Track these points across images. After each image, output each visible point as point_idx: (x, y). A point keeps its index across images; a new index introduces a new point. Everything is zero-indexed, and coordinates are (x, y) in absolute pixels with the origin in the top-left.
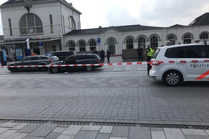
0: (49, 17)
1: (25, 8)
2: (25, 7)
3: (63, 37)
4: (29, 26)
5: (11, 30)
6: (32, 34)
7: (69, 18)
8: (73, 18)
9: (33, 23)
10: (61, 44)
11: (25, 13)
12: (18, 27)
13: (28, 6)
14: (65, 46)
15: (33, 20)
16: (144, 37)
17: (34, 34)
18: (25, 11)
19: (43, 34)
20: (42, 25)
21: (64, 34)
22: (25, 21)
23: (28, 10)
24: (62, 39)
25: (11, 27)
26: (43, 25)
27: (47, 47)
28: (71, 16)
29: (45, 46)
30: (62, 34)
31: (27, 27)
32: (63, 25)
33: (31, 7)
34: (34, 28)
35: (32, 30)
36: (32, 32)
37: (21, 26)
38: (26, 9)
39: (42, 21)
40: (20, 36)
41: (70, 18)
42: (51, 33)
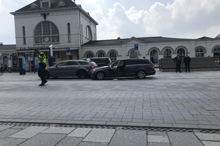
0: (67, 26)
1: (41, 15)
2: (42, 15)
3: (81, 47)
4: (44, 34)
5: (24, 38)
6: (47, 43)
7: (86, 28)
9: (49, 31)
10: (78, 55)
11: (41, 21)
12: (32, 35)
13: (44, 14)
15: (49, 28)
17: (50, 43)
18: (42, 19)
19: (59, 44)
20: (58, 33)
21: (82, 44)
22: (41, 29)
23: (45, 18)
24: (80, 49)
25: (24, 35)
26: (60, 34)
27: (63, 58)
28: (88, 26)
29: (62, 56)
30: (80, 44)
31: (42, 36)
32: (81, 34)
33: (48, 14)
34: (49, 37)
35: (47, 39)
36: (47, 41)
37: (35, 35)
38: (42, 17)
39: (59, 29)
40: (34, 45)
42: (68, 42)
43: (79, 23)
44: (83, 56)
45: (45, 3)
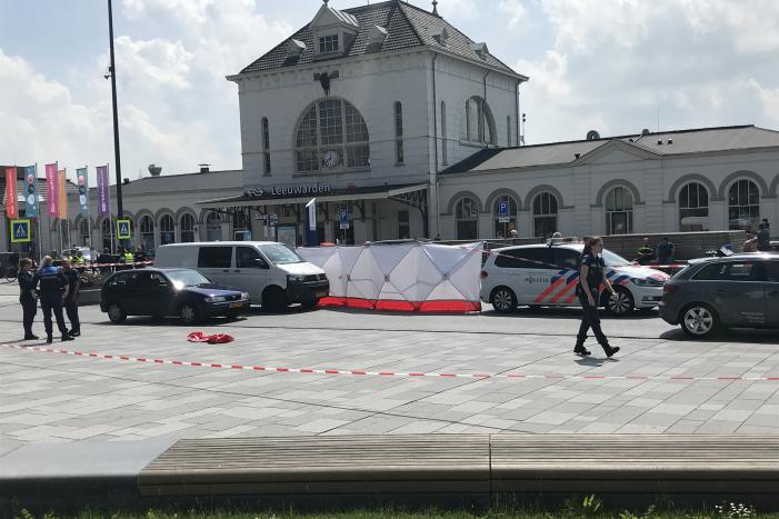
0: (392, 111)
1: (315, 79)
2: (317, 77)
3: (438, 180)
4: (325, 141)
5: (267, 156)
6: (333, 171)
8: (488, 101)
9: (339, 130)
10: (426, 207)
11: (316, 98)
12: (290, 147)
13: (325, 74)
14: (441, 215)
15: (339, 120)
16: (753, 180)
17: (340, 169)
18: (317, 92)
19: (369, 171)
20: (366, 137)
21: (441, 168)
22: (314, 123)
23: (326, 87)
24: (432, 188)
25: (267, 145)
26: (372, 138)
27: (380, 218)
29: (374, 213)
30: (433, 171)
31: (319, 145)
32: (439, 135)
33: (336, 75)
34: (339, 152)
35: (334, 155)
36: (332, 163)
37: (299, 143)
38: (319, 84)
39: (368, 124)
40: (294, 176)
41: (474, 106)
42: (396, 165)
43: (430, 99)
44: (445, 211)
45: (328, 38)
